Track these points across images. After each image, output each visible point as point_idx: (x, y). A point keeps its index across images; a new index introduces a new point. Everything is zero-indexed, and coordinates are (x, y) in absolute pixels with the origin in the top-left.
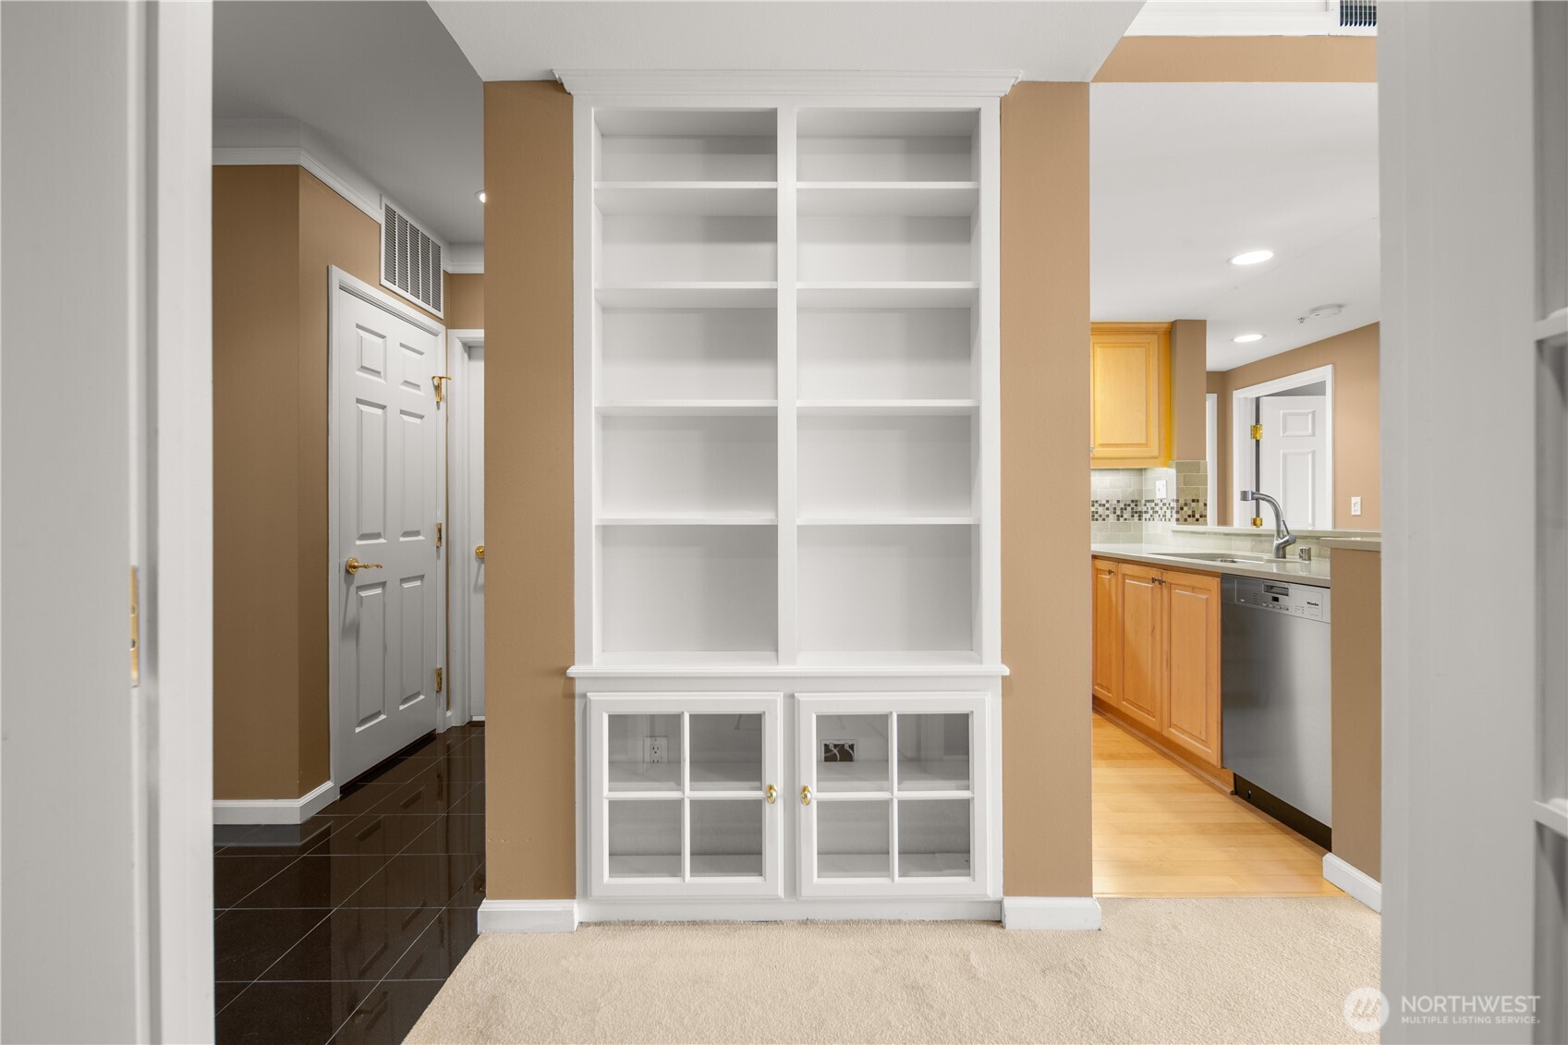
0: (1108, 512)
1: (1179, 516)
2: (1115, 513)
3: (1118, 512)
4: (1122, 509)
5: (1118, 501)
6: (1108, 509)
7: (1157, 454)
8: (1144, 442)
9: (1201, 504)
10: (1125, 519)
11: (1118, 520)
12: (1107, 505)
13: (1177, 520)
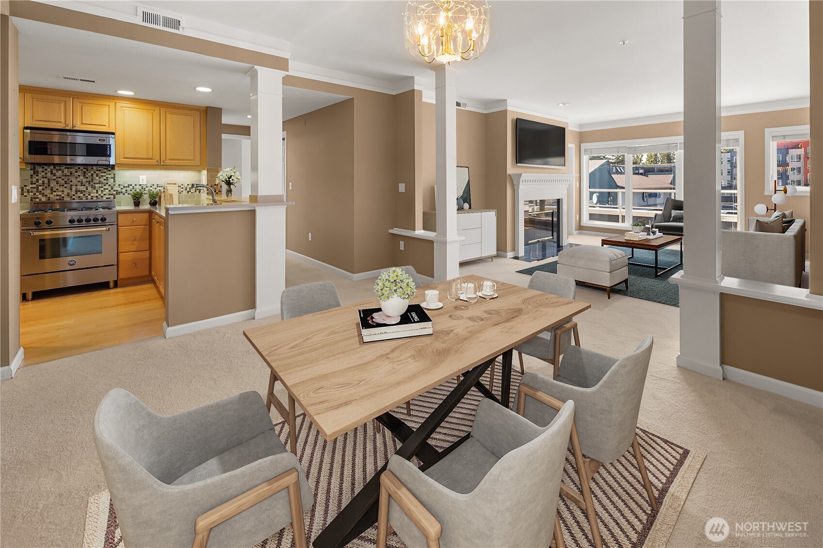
0: (182, 190)
1: (208, 192)
2: (186, 190)
3: (188, 190)
4: (190, 188)
5: (188, 185)
6: (182, 188)
7: (199, 164)
8: (192, 158)
9: (219, 186)
10: (192, 193)
11: (188, 193)
12: (182, 186)
13: (208, 193)
